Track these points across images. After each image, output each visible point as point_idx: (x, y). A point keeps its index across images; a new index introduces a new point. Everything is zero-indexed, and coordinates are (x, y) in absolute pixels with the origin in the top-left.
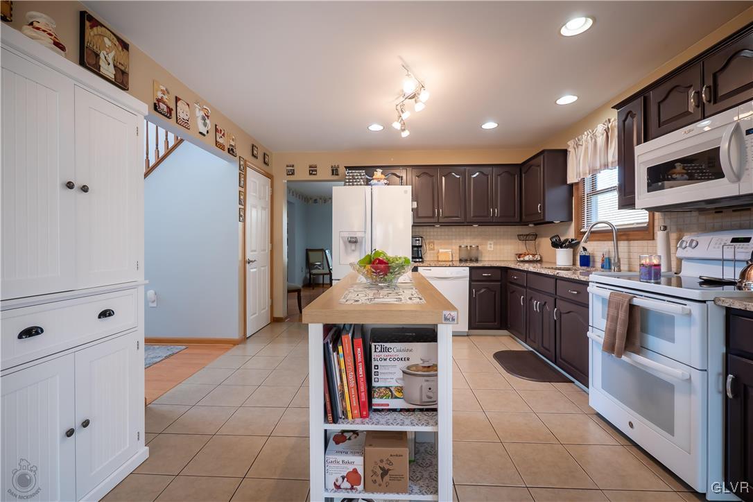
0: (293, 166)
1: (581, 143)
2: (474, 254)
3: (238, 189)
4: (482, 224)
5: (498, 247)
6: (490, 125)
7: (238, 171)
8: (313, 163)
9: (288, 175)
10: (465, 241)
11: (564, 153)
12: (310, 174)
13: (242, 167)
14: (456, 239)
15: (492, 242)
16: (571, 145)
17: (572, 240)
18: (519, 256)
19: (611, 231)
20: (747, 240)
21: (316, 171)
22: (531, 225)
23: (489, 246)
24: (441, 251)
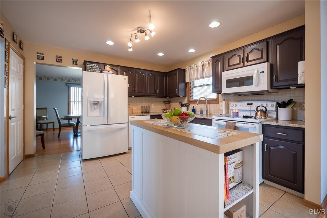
0: (43, 54)
1: (192, 68)
2: (148, 110)
3: (4, 63)
4: (151, 96)
5: (156, 106)
6: (161, 54)
7: (4, 50)
8: (59, 55)
9: (38, 59)
10: (144, 104)
11: (184, 71)
12: (57, 61)
13: (7, 47)
14: (139, 103)
15: (154, 104)
16: (187, 69)
17: (187, 104)
18: (164, 110)
19: (205, 101)
20: (252, 104)
21: (61, 60)
22: (168, 98)
23: (153, 106)
24: (134, 108)
